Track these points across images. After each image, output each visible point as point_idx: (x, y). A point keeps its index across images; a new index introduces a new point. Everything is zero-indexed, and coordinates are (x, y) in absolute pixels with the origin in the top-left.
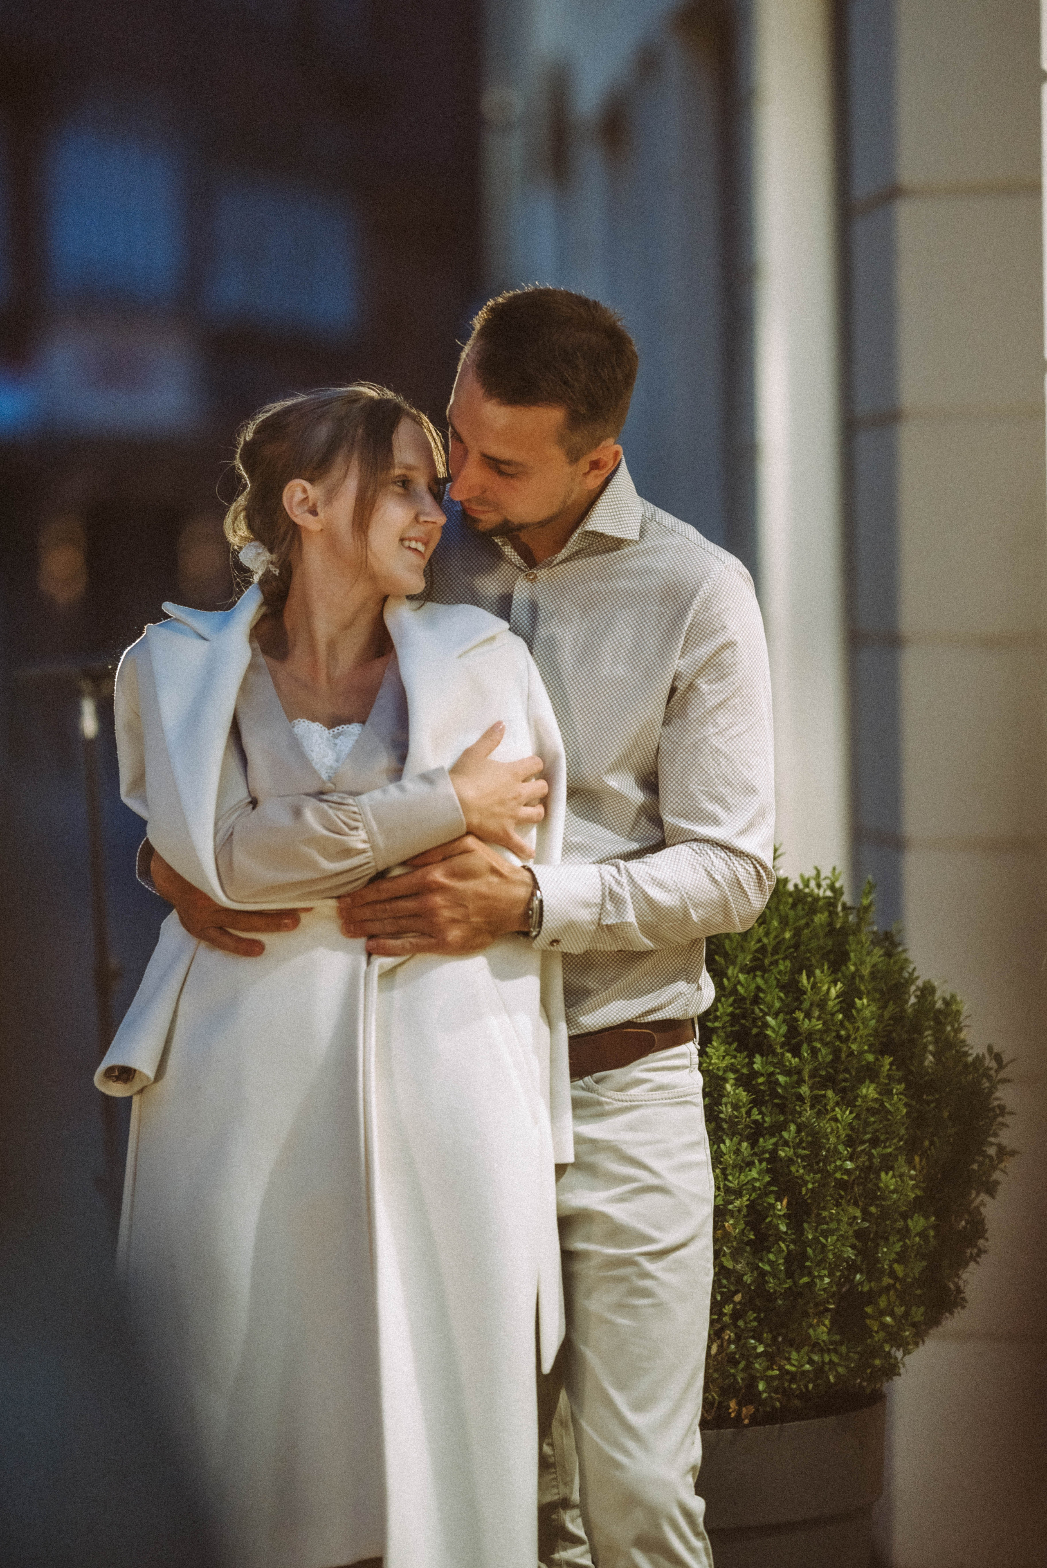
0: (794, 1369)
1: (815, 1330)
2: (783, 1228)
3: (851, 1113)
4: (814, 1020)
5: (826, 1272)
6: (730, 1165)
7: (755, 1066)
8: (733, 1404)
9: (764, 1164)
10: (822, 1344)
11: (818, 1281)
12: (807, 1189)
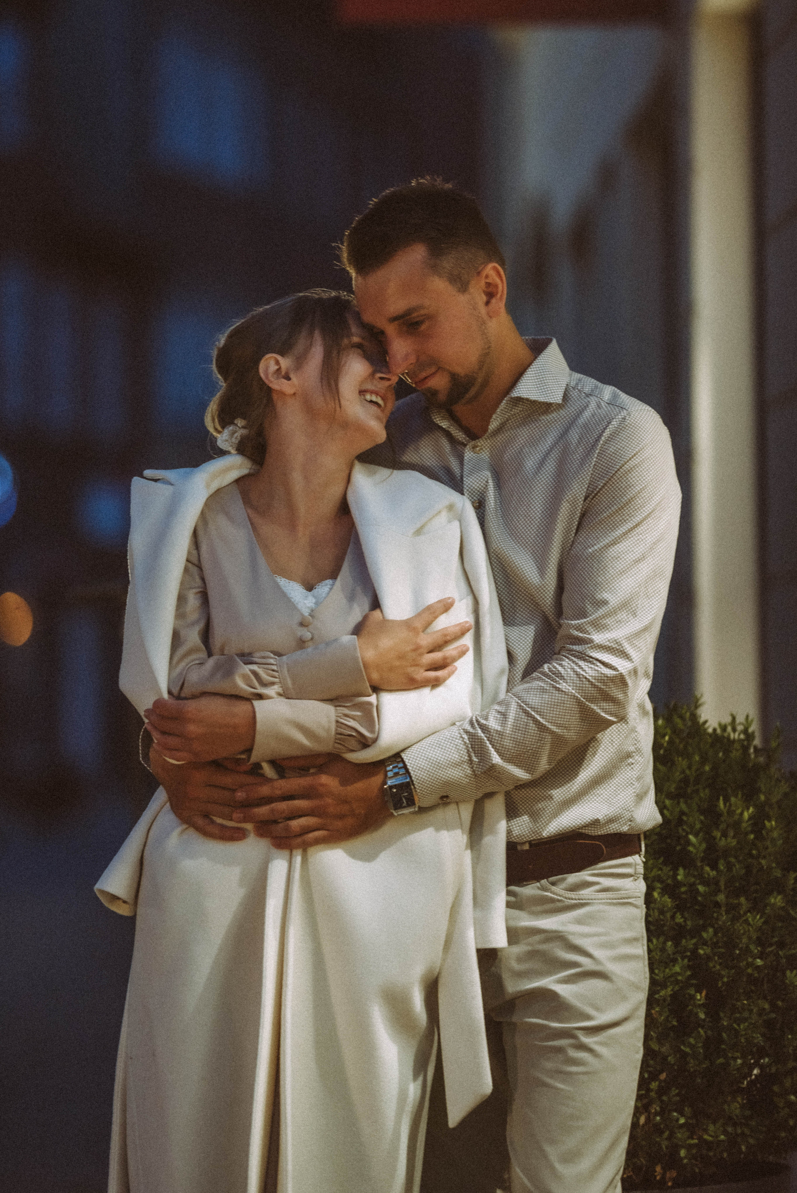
0: (710, 1138)
1: (729, 1106)
2: (702, 1016)
3: (760, 918)
4: (729, 840)
5: (739, 1054)
6: (656, 960)
7: (679, 877)
8: (658, 1169)
9: (686, 961)
10: (735, 1117)
11: (732, 1062)
12: (723, 982)
